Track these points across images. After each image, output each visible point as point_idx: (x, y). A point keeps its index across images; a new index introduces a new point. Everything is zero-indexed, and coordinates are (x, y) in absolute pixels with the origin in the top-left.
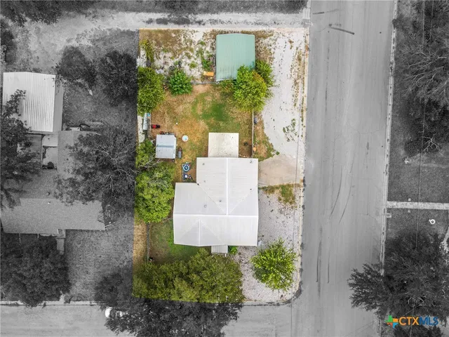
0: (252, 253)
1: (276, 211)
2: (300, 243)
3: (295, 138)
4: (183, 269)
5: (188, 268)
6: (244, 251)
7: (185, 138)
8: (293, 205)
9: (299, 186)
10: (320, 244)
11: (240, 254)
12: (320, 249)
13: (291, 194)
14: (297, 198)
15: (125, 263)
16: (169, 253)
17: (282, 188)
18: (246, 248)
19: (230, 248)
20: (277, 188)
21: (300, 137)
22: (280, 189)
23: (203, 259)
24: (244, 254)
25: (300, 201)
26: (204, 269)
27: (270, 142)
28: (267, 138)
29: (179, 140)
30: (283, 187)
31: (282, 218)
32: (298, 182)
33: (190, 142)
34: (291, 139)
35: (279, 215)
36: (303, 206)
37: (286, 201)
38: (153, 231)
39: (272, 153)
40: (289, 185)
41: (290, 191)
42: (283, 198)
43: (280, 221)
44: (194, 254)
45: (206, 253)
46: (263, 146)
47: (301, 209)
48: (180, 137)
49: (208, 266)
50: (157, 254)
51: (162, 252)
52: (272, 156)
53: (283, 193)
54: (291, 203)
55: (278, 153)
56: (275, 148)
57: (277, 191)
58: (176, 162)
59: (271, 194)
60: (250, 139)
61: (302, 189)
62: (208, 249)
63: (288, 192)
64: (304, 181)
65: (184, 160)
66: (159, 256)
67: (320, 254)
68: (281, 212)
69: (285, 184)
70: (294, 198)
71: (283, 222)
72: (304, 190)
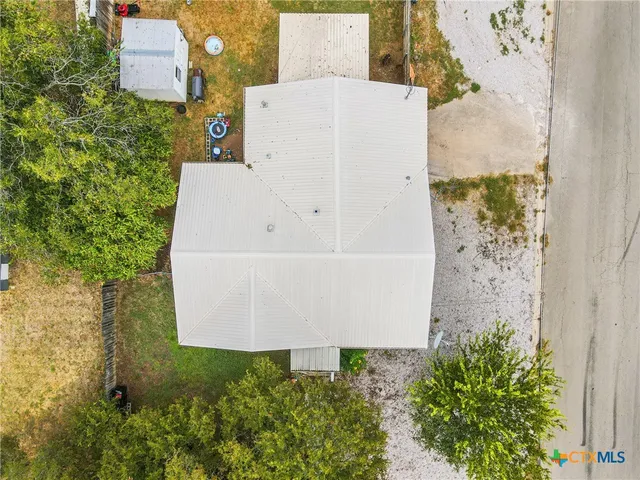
0: (406, 370)
1: (471, 251)
2: (536, 340)
3: (524, 44)
4: (200, 426)
5: (218, 418)
6: (384, 365)
7: (213, 45)
8: (518, 234)
9: (532, 180)
10: (592, 340)
11: (372, 372)
12: (591, 356)
13: (511, 202)
14: (529, 215)
15: (47, 404)
16: (174, 373)
17: (488, 187)
18: (389, 354)
19: (347, 355)
20: (474, 185)
21: (537, 41)
22: (483, 190)
23: (265, 391)
24: (383, 373)
25: (536, 225)
26: (268, 425)
27: (454, 55)
28: (447, 45)
29: (197, 49)
30: (489, 183)
31: (489, 268)
32: (530, 170)
33: (229, 55)
34: (510, 47)
35: (479, 261)
36: (544, 239)
37: (500, 221)
38: (127, 311)
39: (460, 87)
40: (505, 178)
41: (510, 195)
42: (490, 214)
43: (482, 277)
44: (237, 376)
45: (276, 370)
46: (434, 67)
47: (539, 245)
48: (199, 40)
49: (279, 414)
50: (138, 377)
51: (151, 368)
52: (459, 95)
53: (489, 200)
54: (512, 228)
55: (475, 88)
56: (467, 72)
57: (474, 195)
58: (189, 114)
59: (458, 203)
60: (397, 46)
61: (541, 188)
62: (282, 358)
63: (505, 198)
64: (545, 167)
65: (211, 108)
66: (144, 380)
67: (590, 368)
68: (485, 253)
69: (496, 174)
70: (520, 215)
71: (492, 280)
72: (545, 191)
